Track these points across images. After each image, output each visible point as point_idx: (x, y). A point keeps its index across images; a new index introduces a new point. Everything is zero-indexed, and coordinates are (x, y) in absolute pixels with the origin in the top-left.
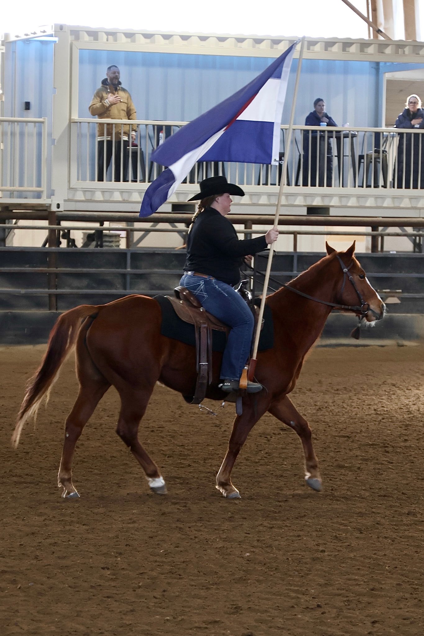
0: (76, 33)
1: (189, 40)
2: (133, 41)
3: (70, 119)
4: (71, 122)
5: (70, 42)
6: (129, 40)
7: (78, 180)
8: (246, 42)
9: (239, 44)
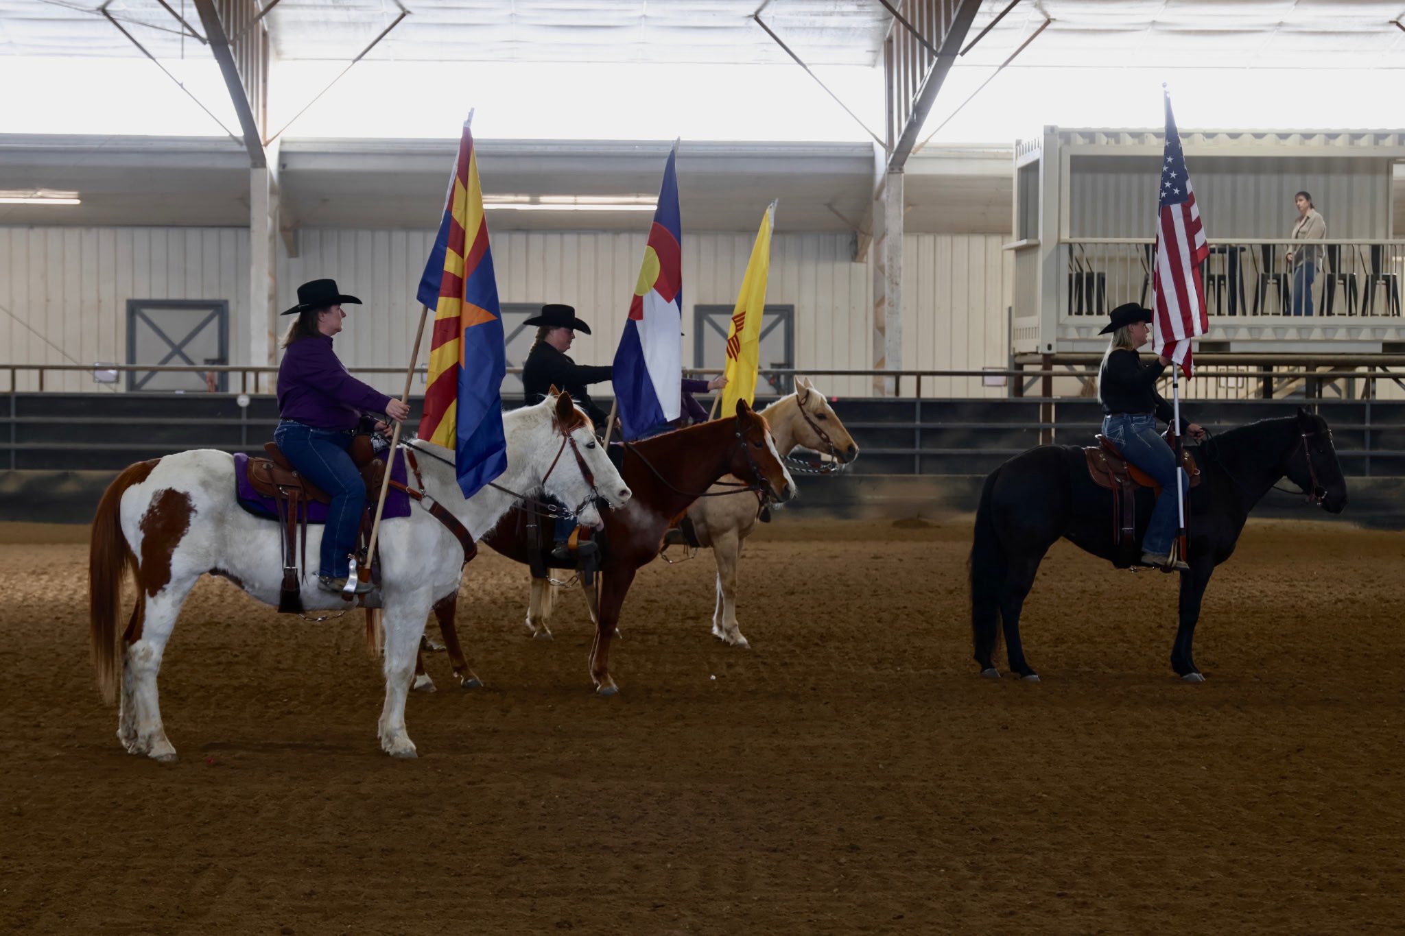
0: (1066, 136)
1: (1215, 138)
2: (1142, 142)
3: (1059, 240)
4: (1059, 243)
5: (1058, 146)
6: (1136, 141)
7: (1070, 313)
8: (1291, 139)
9: (1282, 142)
